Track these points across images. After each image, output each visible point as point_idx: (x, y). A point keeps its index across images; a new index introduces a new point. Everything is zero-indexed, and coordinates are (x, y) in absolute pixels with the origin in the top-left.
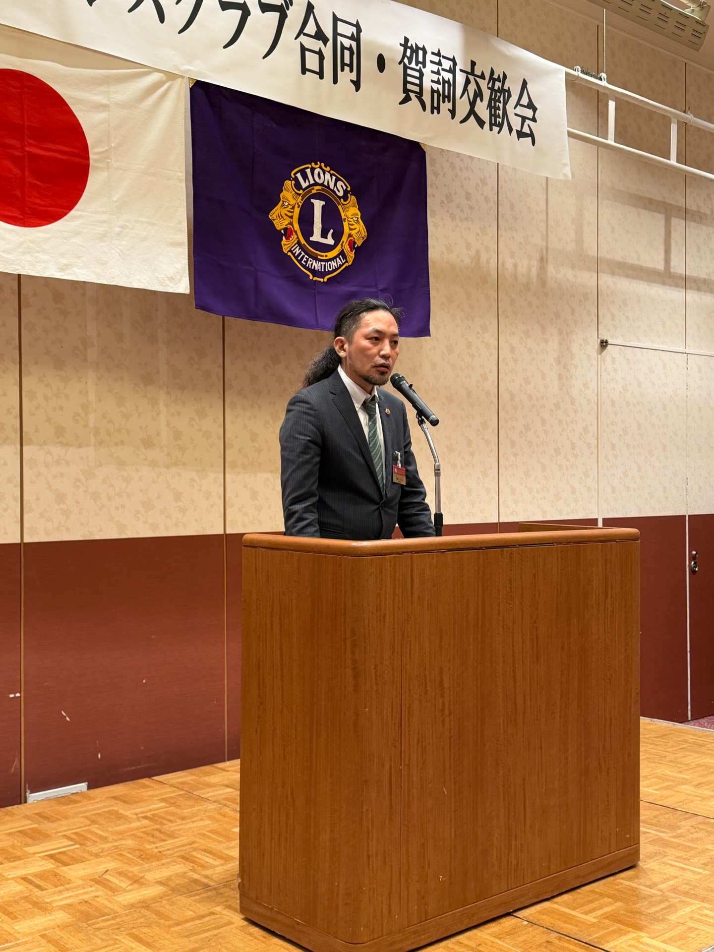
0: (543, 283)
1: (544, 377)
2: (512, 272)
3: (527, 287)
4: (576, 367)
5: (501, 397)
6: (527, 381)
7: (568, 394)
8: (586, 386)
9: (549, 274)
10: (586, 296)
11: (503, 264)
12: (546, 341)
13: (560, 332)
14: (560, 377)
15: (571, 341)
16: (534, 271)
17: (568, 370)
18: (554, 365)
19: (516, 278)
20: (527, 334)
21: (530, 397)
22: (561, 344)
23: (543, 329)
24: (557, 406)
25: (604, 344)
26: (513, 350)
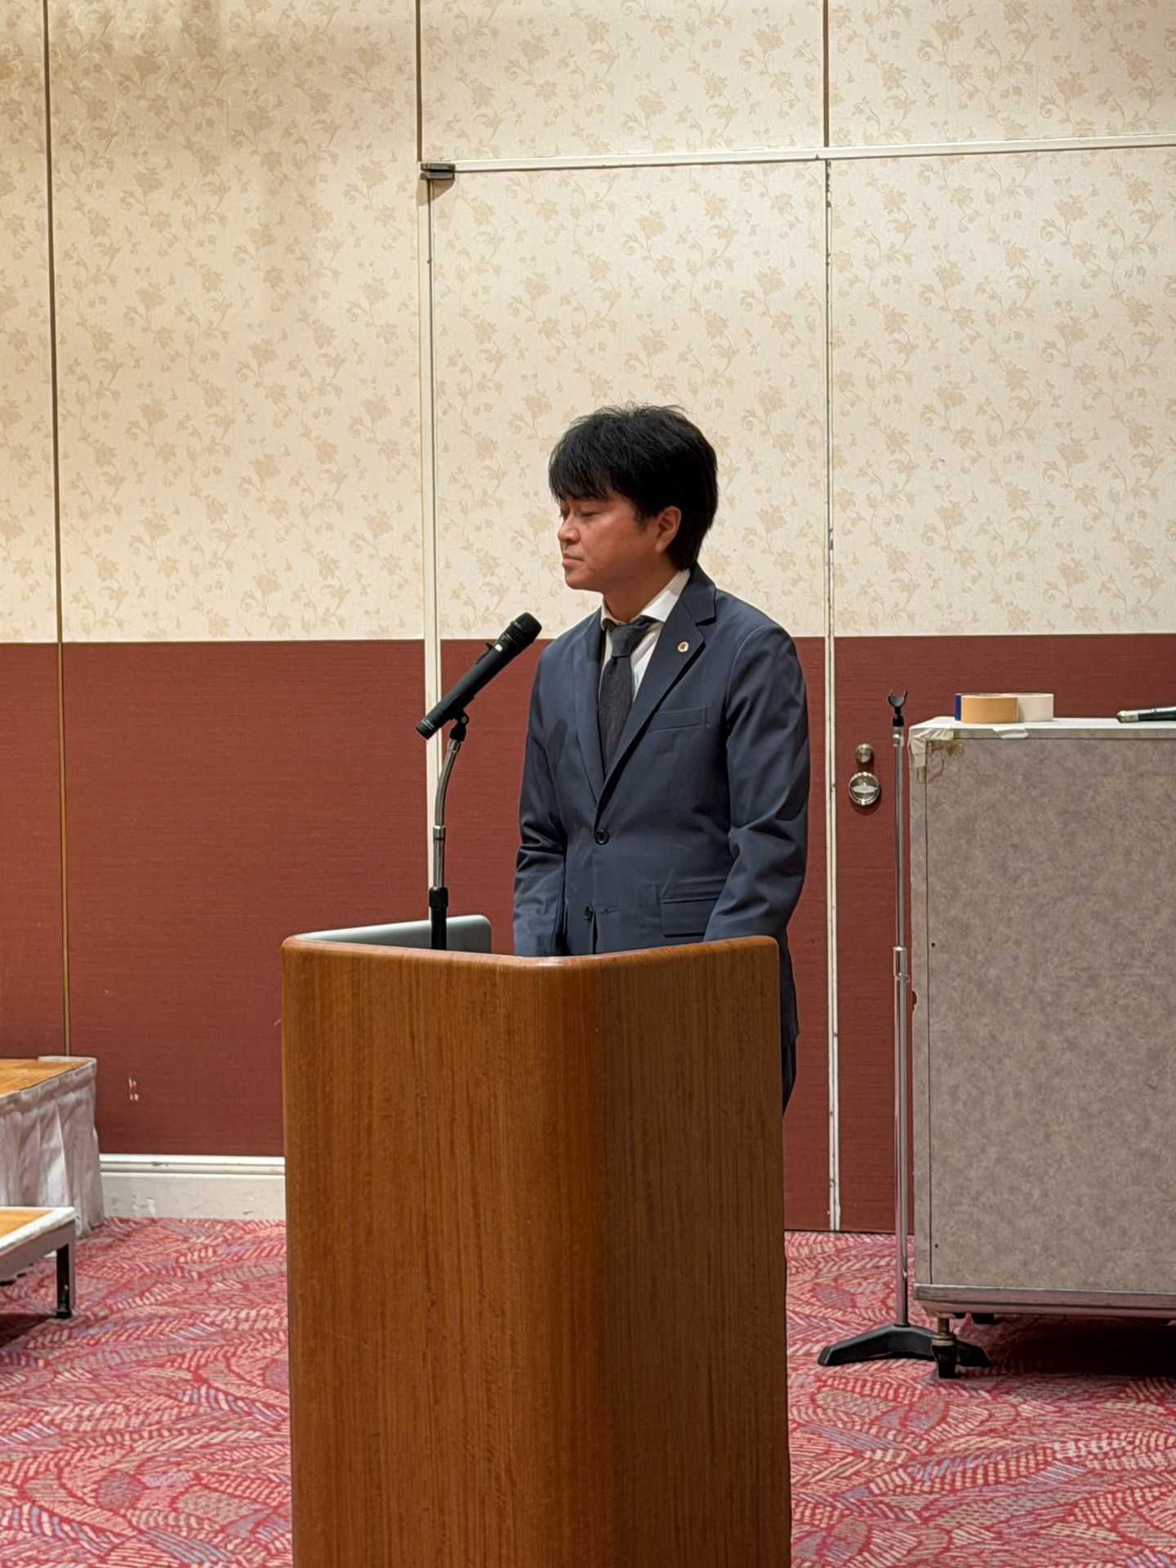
0: (206, 45)
1: (211, 280)
2: (94, 35)
3: (147, 65)
4: (335, 246)
5: (64, 342)
6: (151, 298)
7: (304, 318)
8: (376, 293)
9: (225, 17)
10: (371, 56)
11: (62, 23)
12: (221, 191)
13: (271, 161)
14: (274, 278)
15: (312, 183)
16: (173, 21)
17: (303, 258)
18: (251, 248)
19: (108, 48)
20: (149, 182)
21: (164, 337)
22: (273, 193)
23: (208, 161)
24: (264, 354)
25: (438, 176)
26: (99, 225)
